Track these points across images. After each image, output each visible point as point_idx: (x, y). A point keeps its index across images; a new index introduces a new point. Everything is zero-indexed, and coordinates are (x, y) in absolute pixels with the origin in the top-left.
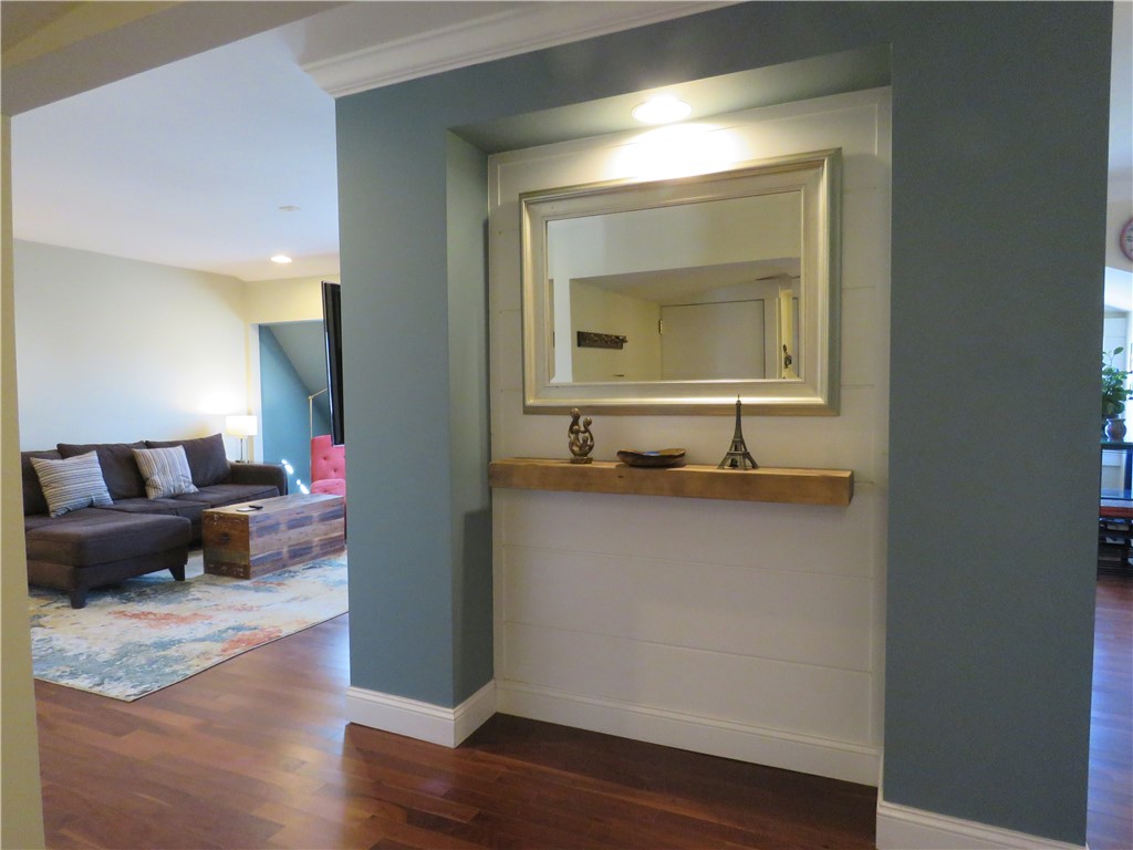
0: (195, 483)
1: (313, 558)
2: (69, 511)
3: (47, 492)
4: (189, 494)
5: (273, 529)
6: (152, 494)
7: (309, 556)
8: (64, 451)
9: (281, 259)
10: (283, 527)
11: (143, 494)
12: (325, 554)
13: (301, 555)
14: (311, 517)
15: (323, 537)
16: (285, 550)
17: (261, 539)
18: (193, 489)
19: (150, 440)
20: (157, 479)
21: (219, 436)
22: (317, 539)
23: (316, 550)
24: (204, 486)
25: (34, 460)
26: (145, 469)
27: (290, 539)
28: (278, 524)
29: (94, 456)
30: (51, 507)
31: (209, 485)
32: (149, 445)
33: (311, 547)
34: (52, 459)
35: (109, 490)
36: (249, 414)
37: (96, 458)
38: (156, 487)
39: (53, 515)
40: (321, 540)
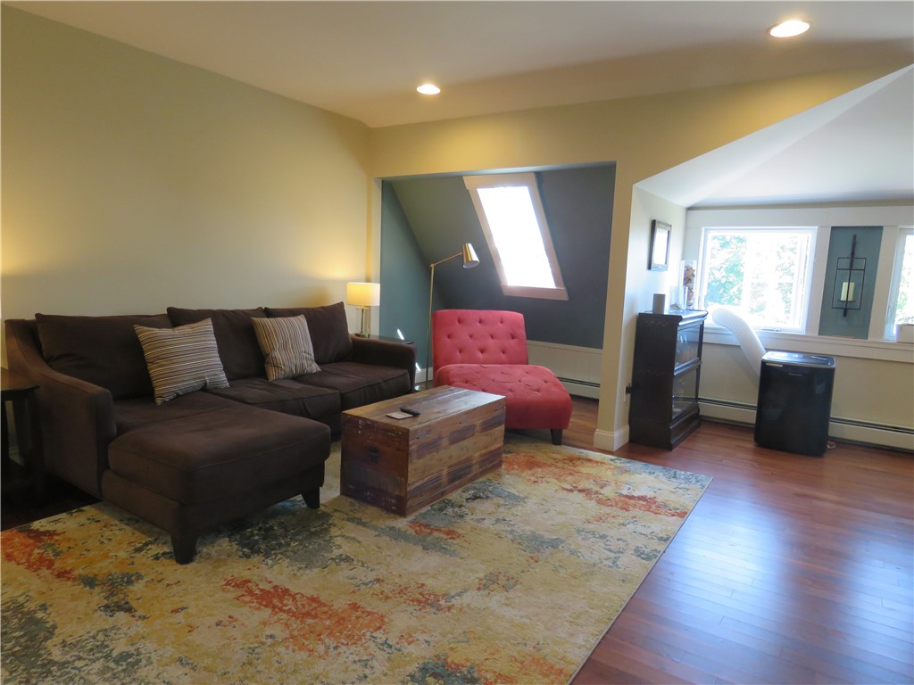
0: (318, 362)
1: (472, 480)
2: (178, 395)
3: (154, 371)
4: (311, 374)
5: (432, 446)
6: (273, 375)
7: (469, 476)
8: (176, 318)
9: (429, 89)
10: (445, 442)
11: (262, 374)
12: (483, 473)
13: (460, 477)
14: (474, 426)
15: (484, 451)
16: (445, 472)
17: (421, 461)
18: (315, 368)
19: (271, 306)
20: (278, 354)
21: (341, 305)
22: (477, 454)
23: (476, 469)
24: (326, 363)
25: (138, 328)
26: (264, 342)
27: (451, 457)
28: (440, 438)
29: (208, 325)
30: (158, 391)
31: (330, 362)
32: (268, 313)
33: (470, 466)
34: (159, 328)
35: (226, 369)
36: (368, 280)
37: (211, 328)
38: (277, 366)
39: (159, 401)
40: (481, 456)
